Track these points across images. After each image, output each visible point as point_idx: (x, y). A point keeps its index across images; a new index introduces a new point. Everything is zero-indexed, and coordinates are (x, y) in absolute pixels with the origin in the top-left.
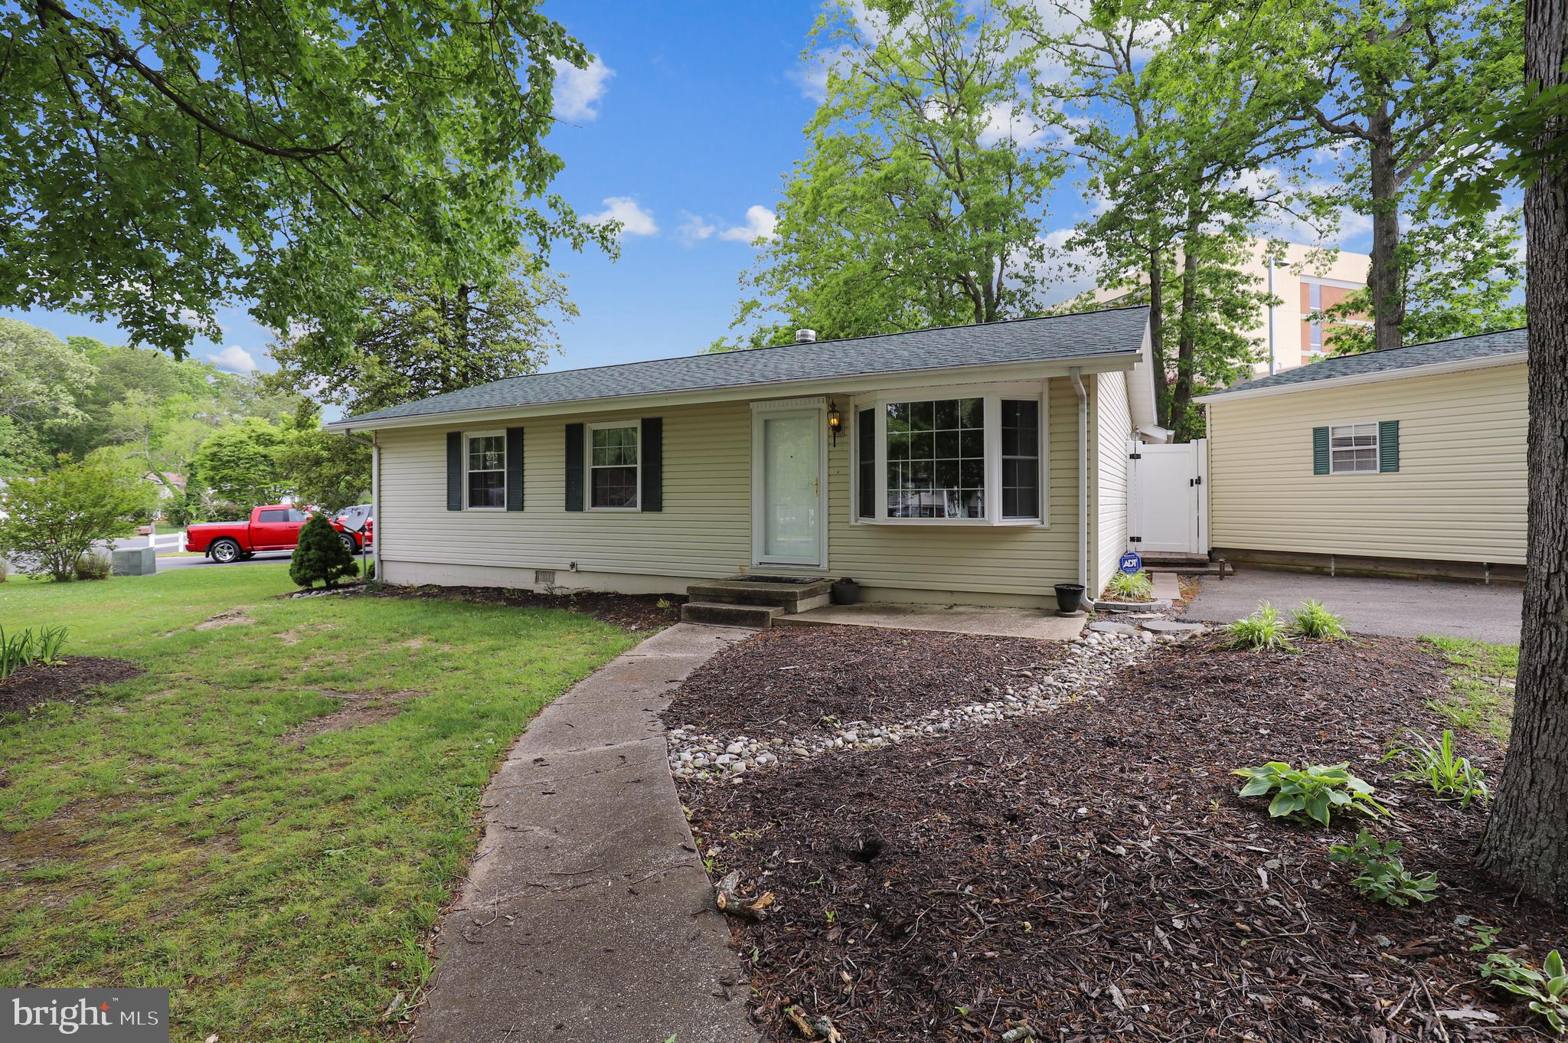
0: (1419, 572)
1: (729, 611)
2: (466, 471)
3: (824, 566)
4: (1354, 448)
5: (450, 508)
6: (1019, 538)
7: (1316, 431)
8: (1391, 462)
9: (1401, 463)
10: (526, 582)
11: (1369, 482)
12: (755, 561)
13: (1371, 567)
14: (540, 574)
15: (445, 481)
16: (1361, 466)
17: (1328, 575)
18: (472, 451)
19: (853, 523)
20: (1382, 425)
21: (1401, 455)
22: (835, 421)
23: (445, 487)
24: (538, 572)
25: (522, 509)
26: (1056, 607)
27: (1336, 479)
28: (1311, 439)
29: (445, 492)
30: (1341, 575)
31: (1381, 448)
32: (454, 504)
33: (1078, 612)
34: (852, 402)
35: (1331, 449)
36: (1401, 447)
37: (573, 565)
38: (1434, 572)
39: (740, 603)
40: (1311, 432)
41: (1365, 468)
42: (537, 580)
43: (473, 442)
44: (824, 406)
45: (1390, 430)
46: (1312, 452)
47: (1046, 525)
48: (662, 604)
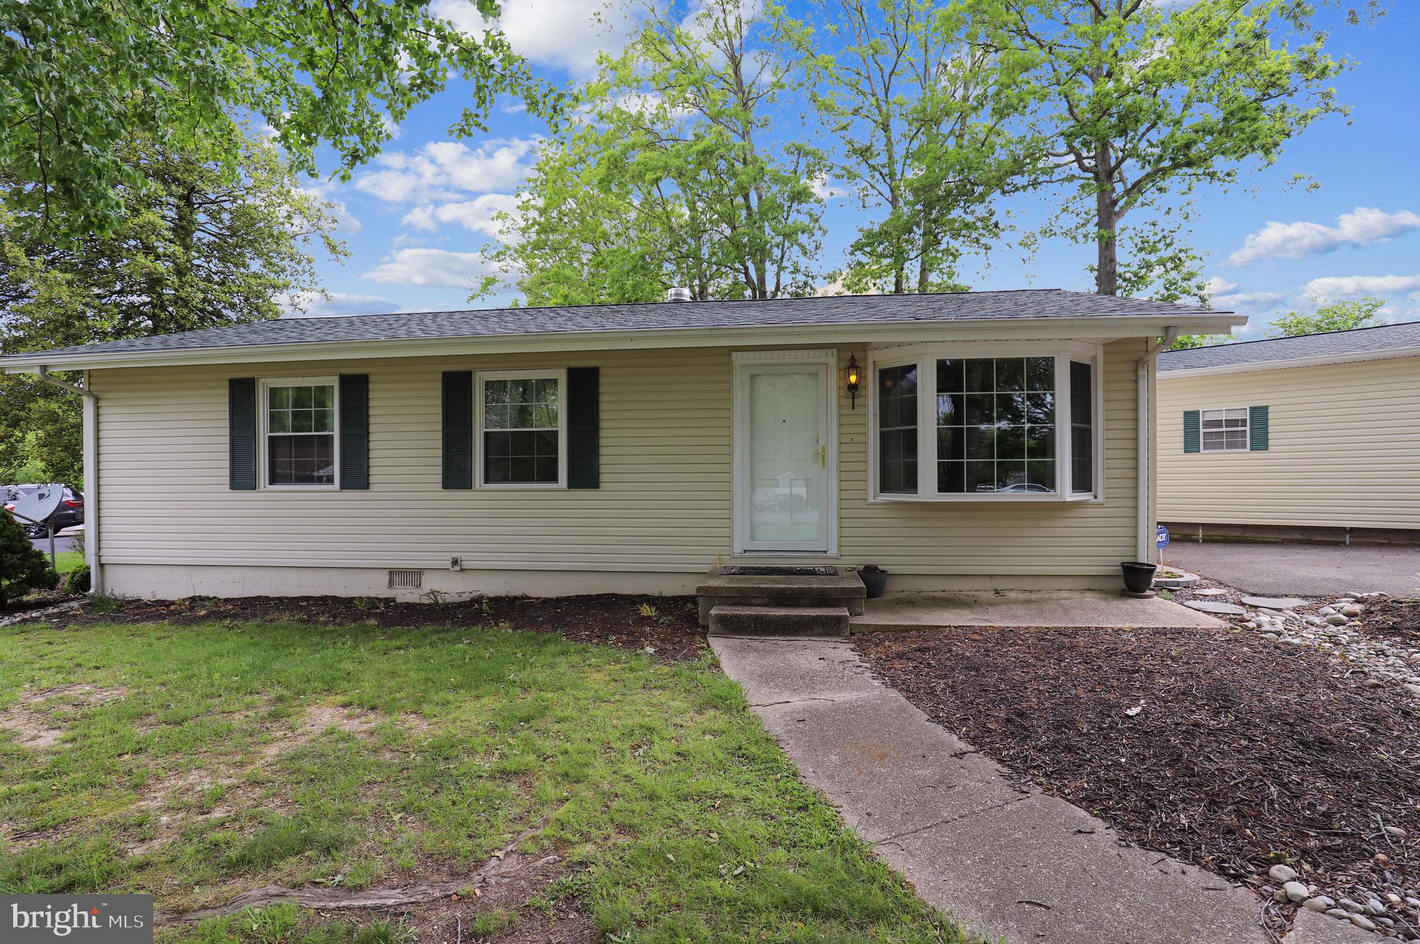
0: (1284, 537)
1: (787, 618)
2: (263, 433)
3: (833, 551)
4: (1224, 429)
5: (234, 486)
6: (1069, 514)
7: (1186, 414)
8: (1260, 441)
9: (1270, 442)
10: (376, 587)
11: (1241, 459)
12: (738, 549)
13: (1238, 534)
14: (395, 574)
15: (227, 447)
16: (1231, 445)
17: (1196, 541)
18: (272, 406)
19: (871, 500)
20: (1252, 409)
21: (1270, 436)
22: (853, 379)
23: (227, 456)
24: (392, 572)
25: (366, 486)
26: (1122, 585)
27: (1207, 458)
28: (1182, 421)
29: (227, 464)
30: (1208, 541)
31: (1251, 429)
32: (241, 478)
33: (1148, 592)
34: (872, 356)
35: (1202, 430)
36: (1270, 429)
37: (455, 562)
38: (1299, 537)
39: (779, 605)
40: (1182, 415)
41: (1236, 447)
42: (391, 584)
43: (274, 393)
44: (831, 358)
45: (1260, 415)
46: (1182, 433)
47: (1100, 499)
48: (646, 610)
